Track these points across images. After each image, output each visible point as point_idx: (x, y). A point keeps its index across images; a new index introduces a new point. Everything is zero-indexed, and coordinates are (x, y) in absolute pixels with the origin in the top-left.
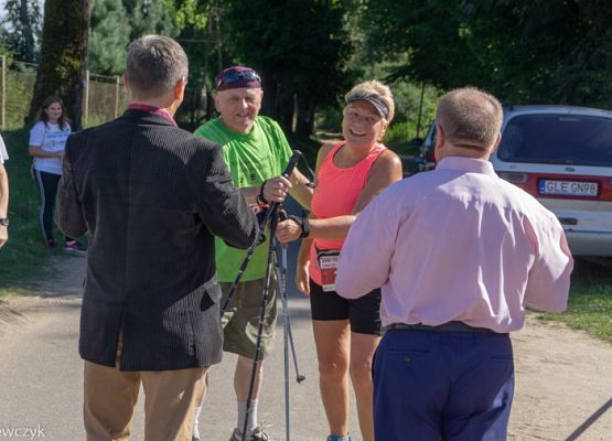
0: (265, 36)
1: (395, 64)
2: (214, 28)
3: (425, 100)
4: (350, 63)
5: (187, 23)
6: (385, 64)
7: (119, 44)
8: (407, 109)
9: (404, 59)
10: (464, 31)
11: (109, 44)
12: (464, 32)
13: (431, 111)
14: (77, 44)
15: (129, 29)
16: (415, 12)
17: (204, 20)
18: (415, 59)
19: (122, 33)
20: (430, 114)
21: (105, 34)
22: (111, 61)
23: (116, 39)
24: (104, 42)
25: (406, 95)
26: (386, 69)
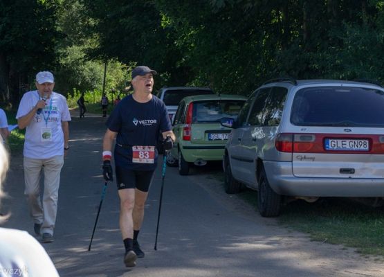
6: (77, 47)
8: (93, 80)
12: (165, 24)
13: (110, 81)
20: (109, 83)
25: (92, 70)
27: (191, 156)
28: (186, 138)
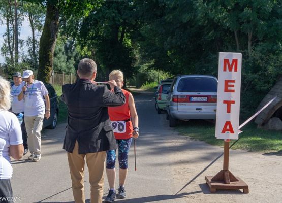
0: (109, 57)
1: (150, 64)
2: (93, 56)
3: (160, 75)
4: (136, 64)
5: (85, 54)
6: (147, 64)
7: (63, 62)
8: (154, 78)
9: (152, 63)
10: (169, 53)
11: (60, 62)
14: (50, 62)
15: (66, 57)
16: (154, 48)
17: (90, 53)
18: (156, 62)
19: (64, 58)
21: (59, 59)
22: (61, 67)
23: (62, 60)
24: (59, 61)
26: (147, 66)
27: (161, 106)
28: (159, 99)
